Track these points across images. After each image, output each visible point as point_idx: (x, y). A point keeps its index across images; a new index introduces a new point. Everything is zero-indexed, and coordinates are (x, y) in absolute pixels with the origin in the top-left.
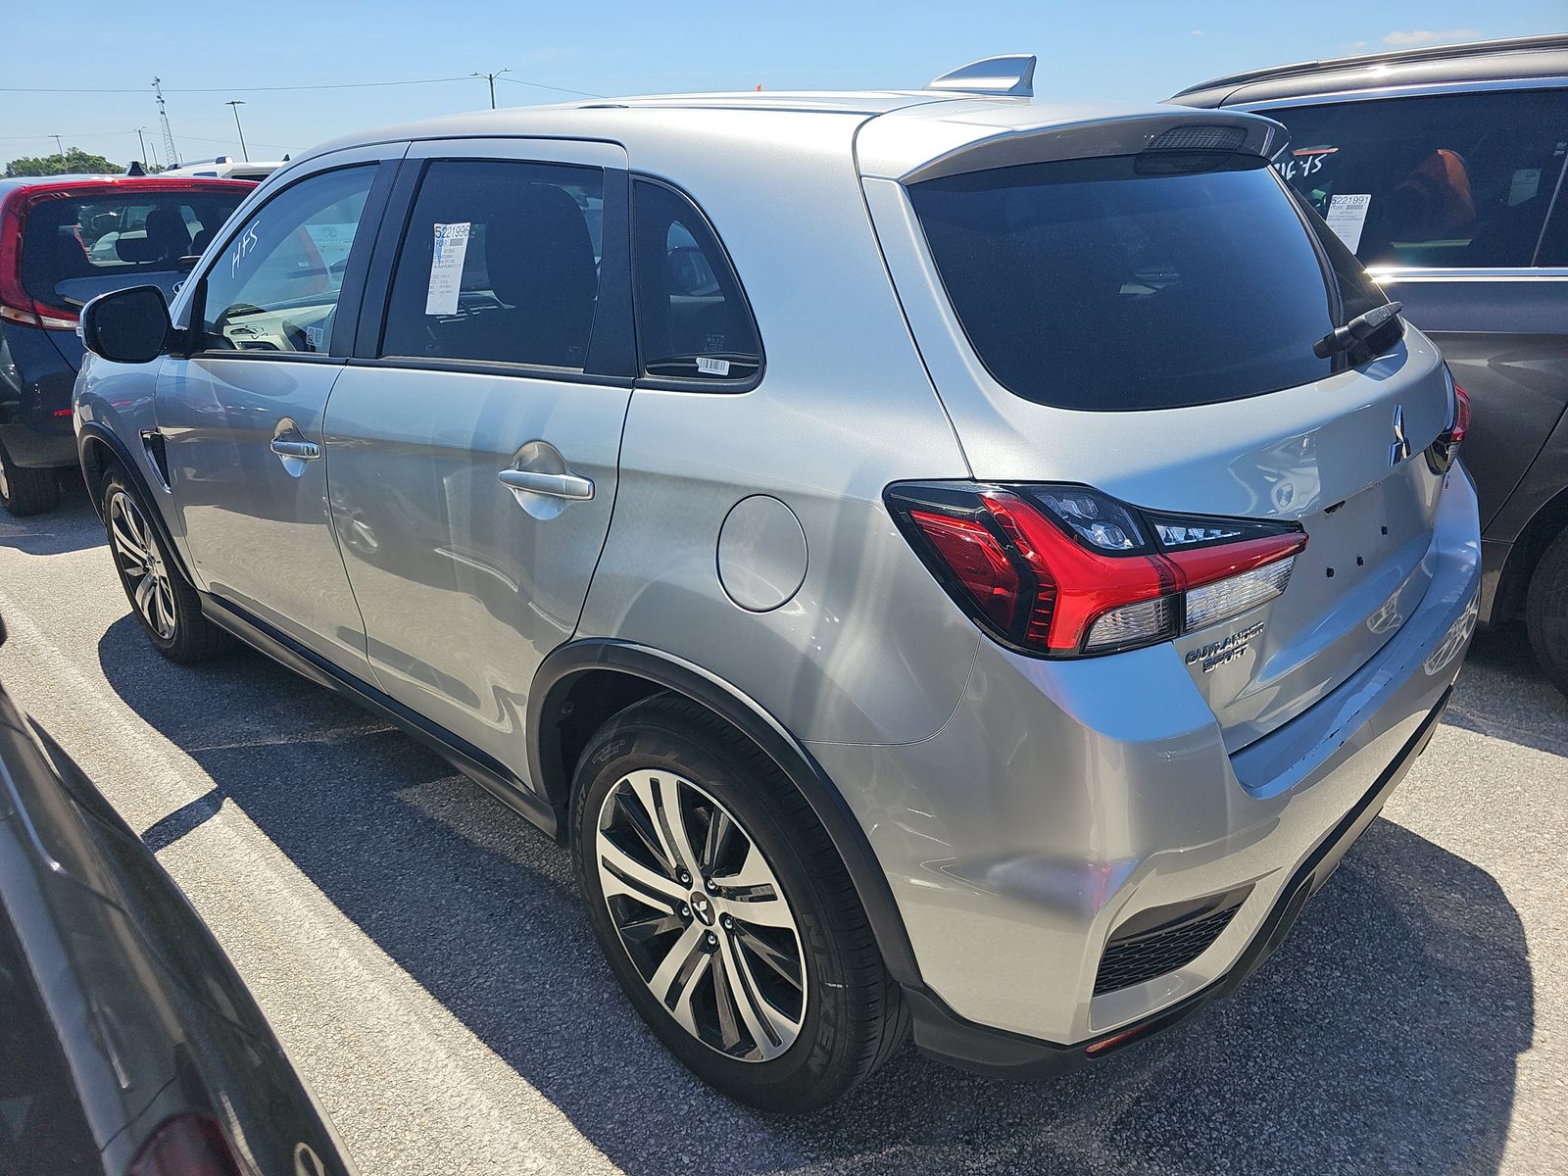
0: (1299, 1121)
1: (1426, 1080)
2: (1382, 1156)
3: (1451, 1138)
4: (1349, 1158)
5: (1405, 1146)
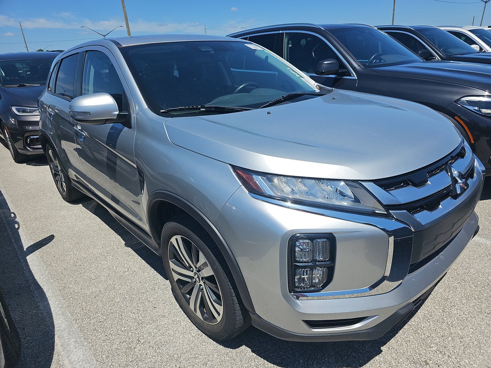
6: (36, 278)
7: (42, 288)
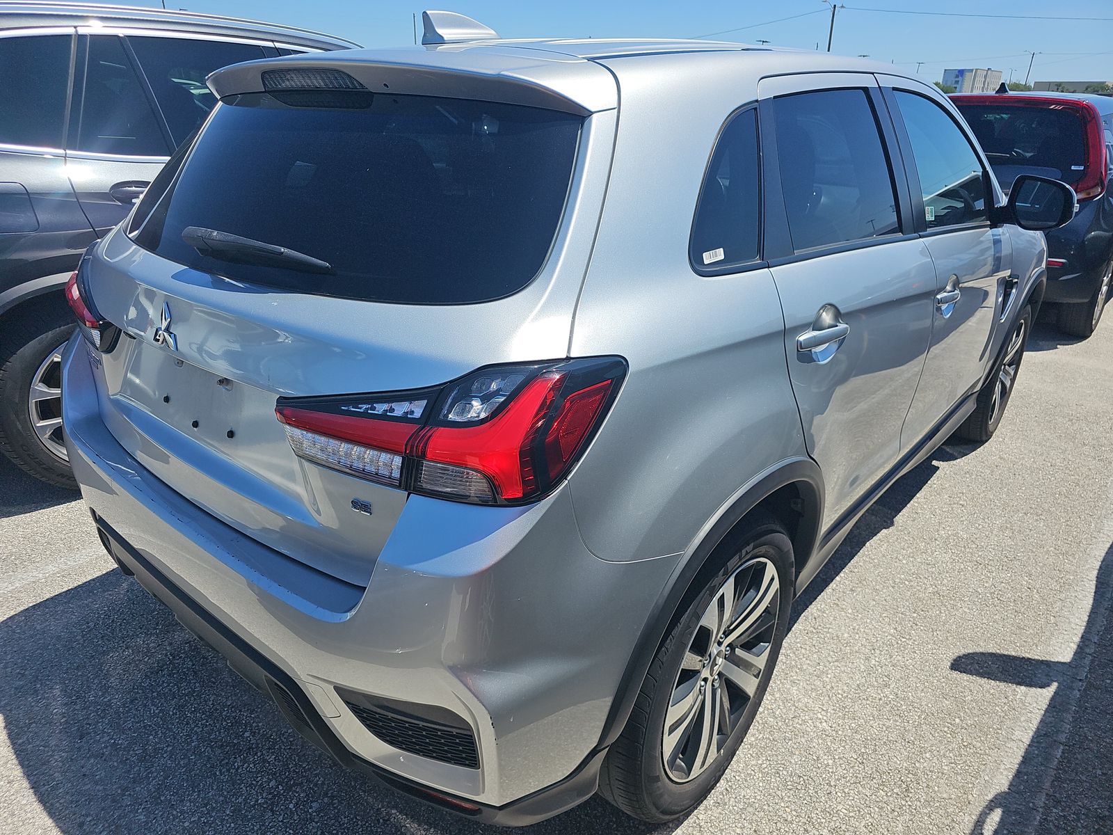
0: (150, 726)
1: (137, 812)
2: (103, 759)
3: (89, 803)
4: (113, 741)
5: (100, 774)
6: (1091, 601)
7: (1095, 579)
